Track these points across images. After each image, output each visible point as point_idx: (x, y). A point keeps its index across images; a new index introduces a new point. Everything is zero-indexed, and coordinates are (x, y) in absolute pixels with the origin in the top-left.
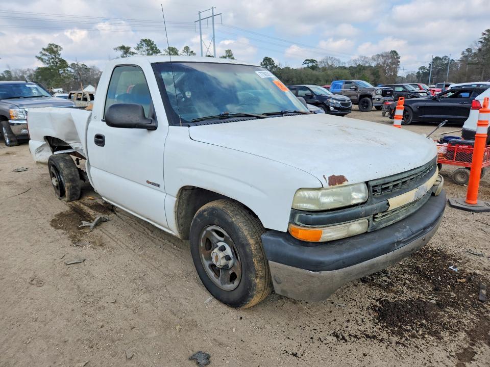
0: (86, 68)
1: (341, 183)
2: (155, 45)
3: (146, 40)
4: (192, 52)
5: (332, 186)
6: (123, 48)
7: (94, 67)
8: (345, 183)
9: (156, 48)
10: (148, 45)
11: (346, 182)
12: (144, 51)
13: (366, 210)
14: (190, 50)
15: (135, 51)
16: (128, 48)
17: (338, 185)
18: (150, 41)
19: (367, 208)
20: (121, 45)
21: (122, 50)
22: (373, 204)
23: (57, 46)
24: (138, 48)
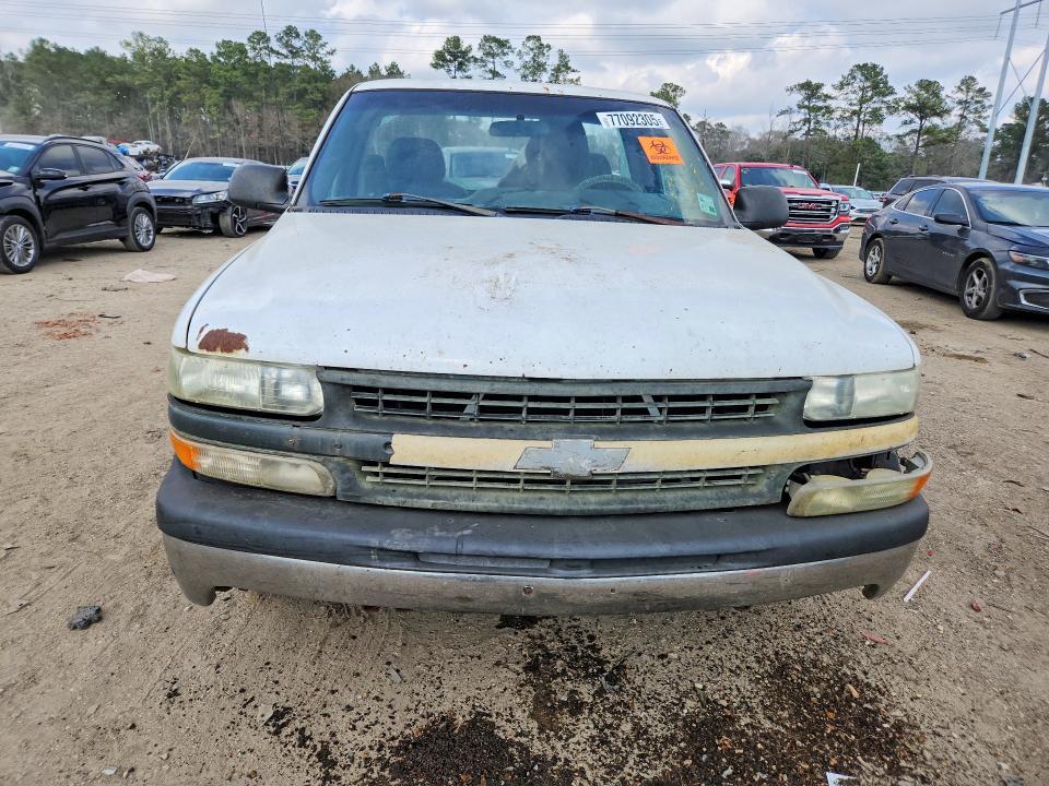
0: (723, 132)
1: (230, 351)
2: (886, 77)
3: (865, 65)
4: (982, 90)
5: (205, 352)
6: (807, 86)
7: (739, 128)
8: (240, 354)
9: (886, 83)
10: (867, 79)
11: (243, 350)
12: (854, 92)
13: (301, 437)
14: (977, 87)
15: (834, 93)
16: (819, 86)
17: (219, 353)
18: (875, 67)
19: (310, 433)
20: (803, 81)
21: (803, 92)
22: (335, 430)
23: (676, 88)
24: (841, 86)
